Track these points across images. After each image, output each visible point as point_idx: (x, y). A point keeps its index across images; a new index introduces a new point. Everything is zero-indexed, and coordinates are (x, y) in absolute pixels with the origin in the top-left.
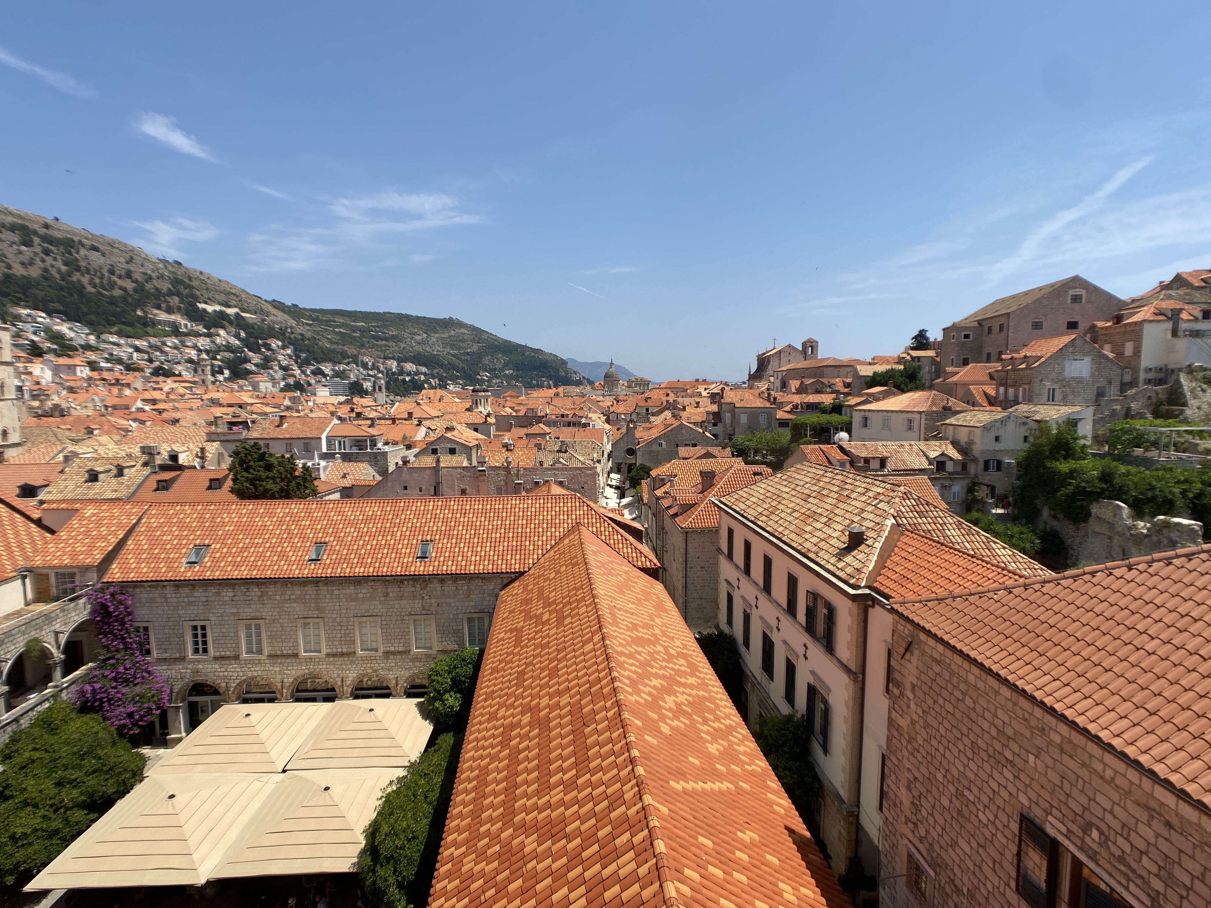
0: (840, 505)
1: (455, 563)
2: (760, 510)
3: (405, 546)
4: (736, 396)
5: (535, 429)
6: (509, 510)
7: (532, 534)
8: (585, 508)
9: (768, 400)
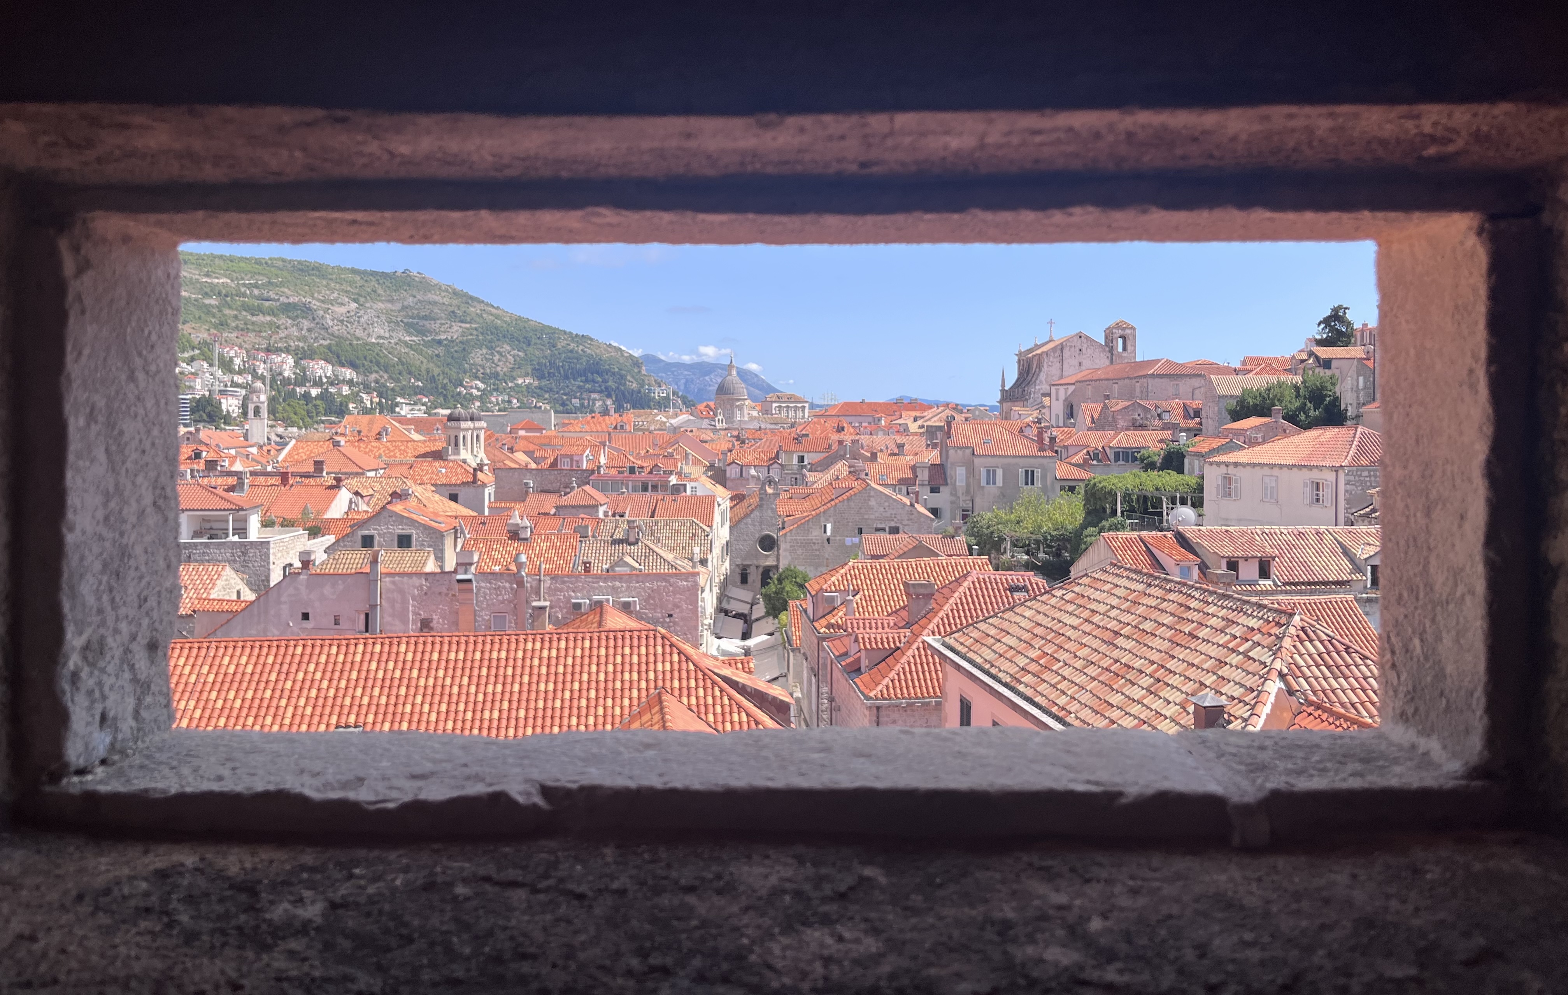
0: (1177, 652)
2: (1022, 661)
4: (976, 432)
5: (574, 497)
6: (519, 663)
8: (676, 658)
9: (1040, 442)
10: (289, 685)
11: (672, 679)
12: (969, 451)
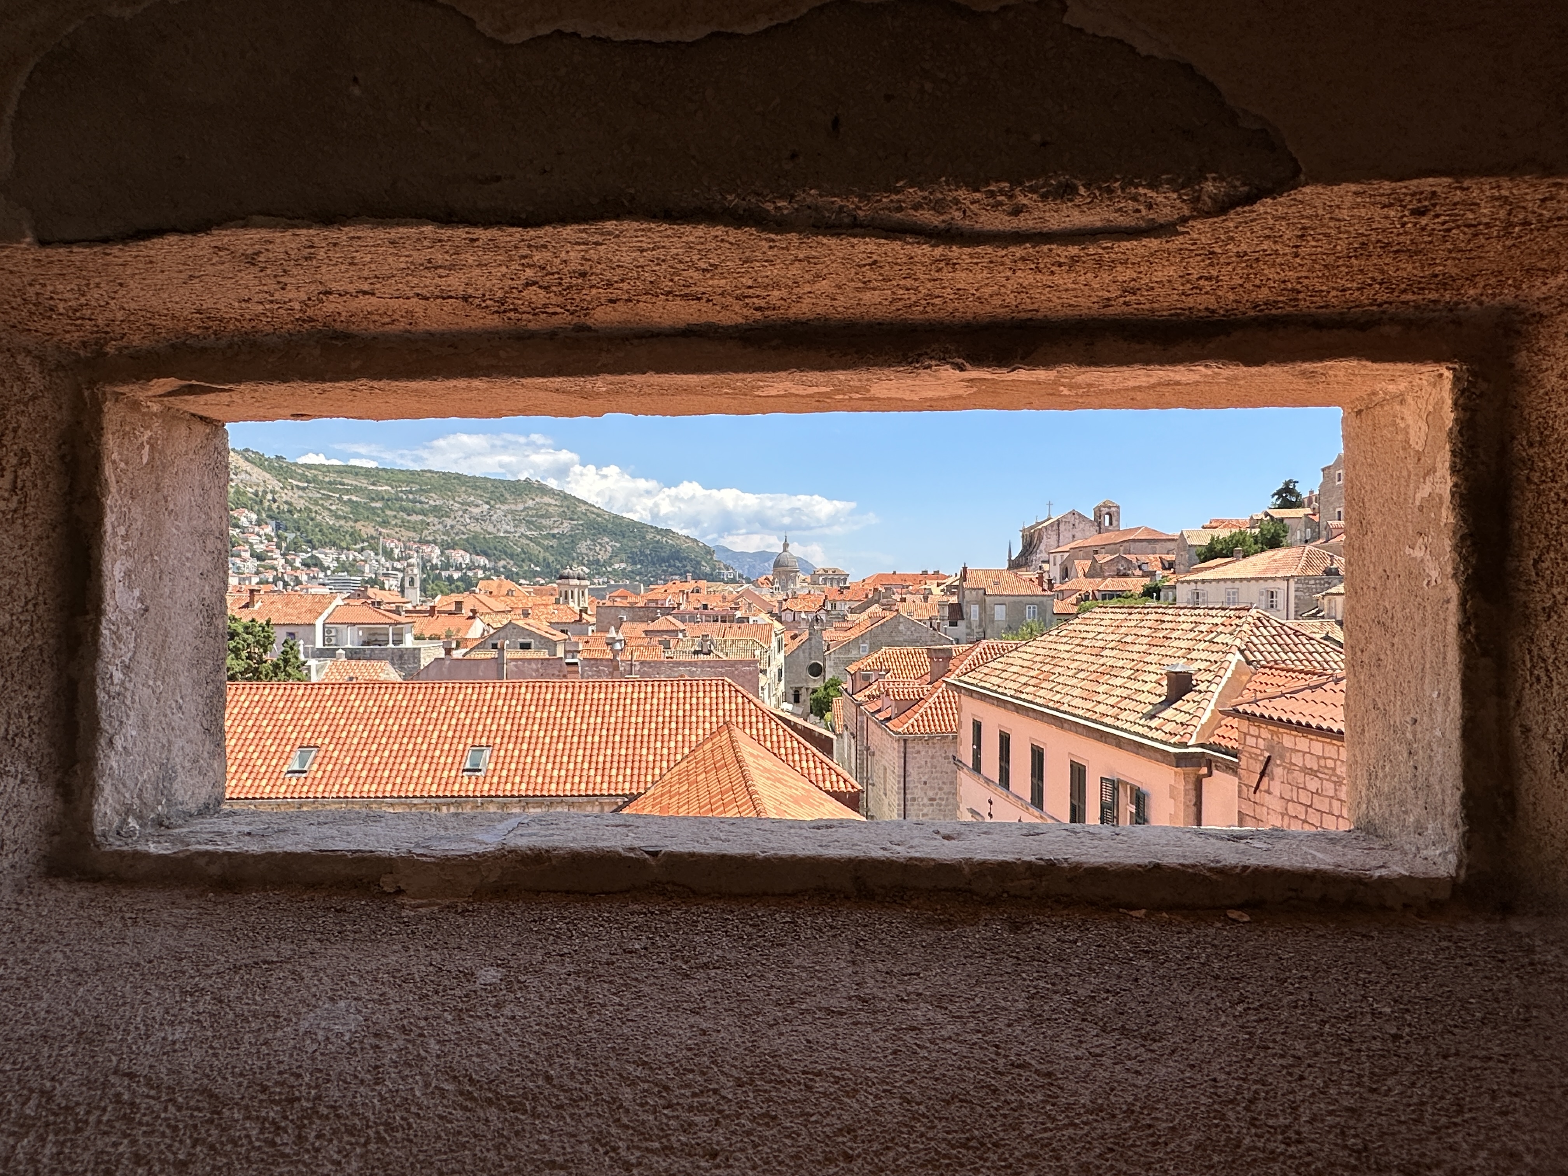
1: (526, 779)
2: (1024, 680)
3: (445, 754)
4: (987, 576)
5: (661, 624)
6: (615, 702)
7: (653, 738)
8: (740, 700)
9: (1041, 584)
10: (435, 715)
11: (737, 716)
12: (982, 592)
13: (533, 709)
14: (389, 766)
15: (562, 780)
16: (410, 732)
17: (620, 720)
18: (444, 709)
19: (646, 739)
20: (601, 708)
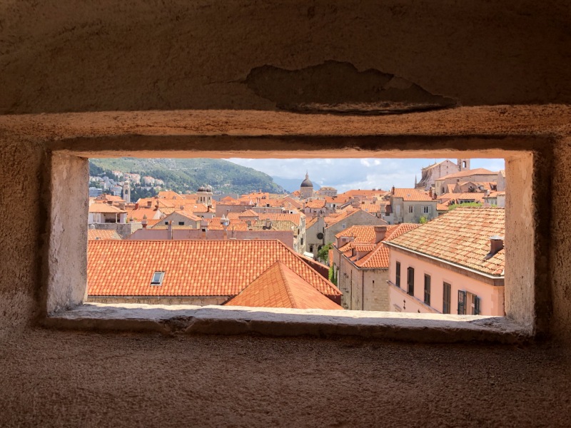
1: (181, 288)
3: (142, 275)
4: (404, 192)
6: (224, 251)
7: (242, 268)
8: (284, 250)
9: (431, 196)
10: (138, 256)
11: (283, 258)
12: (402, 199)
13: (185, 254)
14: (116, 281)
15: (198, 288)
16: (126, 264)
17: (227, 259)
18: (142, 253)
19: (239, 268)
20: (218, 254)
